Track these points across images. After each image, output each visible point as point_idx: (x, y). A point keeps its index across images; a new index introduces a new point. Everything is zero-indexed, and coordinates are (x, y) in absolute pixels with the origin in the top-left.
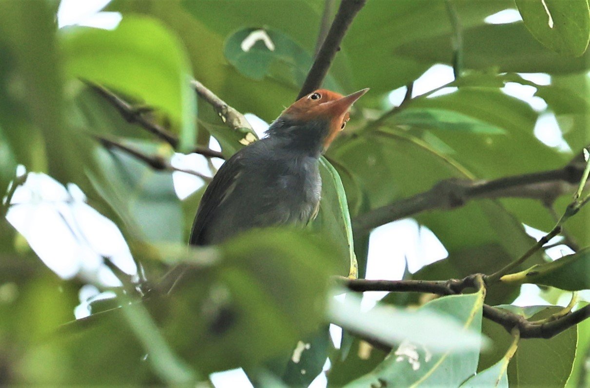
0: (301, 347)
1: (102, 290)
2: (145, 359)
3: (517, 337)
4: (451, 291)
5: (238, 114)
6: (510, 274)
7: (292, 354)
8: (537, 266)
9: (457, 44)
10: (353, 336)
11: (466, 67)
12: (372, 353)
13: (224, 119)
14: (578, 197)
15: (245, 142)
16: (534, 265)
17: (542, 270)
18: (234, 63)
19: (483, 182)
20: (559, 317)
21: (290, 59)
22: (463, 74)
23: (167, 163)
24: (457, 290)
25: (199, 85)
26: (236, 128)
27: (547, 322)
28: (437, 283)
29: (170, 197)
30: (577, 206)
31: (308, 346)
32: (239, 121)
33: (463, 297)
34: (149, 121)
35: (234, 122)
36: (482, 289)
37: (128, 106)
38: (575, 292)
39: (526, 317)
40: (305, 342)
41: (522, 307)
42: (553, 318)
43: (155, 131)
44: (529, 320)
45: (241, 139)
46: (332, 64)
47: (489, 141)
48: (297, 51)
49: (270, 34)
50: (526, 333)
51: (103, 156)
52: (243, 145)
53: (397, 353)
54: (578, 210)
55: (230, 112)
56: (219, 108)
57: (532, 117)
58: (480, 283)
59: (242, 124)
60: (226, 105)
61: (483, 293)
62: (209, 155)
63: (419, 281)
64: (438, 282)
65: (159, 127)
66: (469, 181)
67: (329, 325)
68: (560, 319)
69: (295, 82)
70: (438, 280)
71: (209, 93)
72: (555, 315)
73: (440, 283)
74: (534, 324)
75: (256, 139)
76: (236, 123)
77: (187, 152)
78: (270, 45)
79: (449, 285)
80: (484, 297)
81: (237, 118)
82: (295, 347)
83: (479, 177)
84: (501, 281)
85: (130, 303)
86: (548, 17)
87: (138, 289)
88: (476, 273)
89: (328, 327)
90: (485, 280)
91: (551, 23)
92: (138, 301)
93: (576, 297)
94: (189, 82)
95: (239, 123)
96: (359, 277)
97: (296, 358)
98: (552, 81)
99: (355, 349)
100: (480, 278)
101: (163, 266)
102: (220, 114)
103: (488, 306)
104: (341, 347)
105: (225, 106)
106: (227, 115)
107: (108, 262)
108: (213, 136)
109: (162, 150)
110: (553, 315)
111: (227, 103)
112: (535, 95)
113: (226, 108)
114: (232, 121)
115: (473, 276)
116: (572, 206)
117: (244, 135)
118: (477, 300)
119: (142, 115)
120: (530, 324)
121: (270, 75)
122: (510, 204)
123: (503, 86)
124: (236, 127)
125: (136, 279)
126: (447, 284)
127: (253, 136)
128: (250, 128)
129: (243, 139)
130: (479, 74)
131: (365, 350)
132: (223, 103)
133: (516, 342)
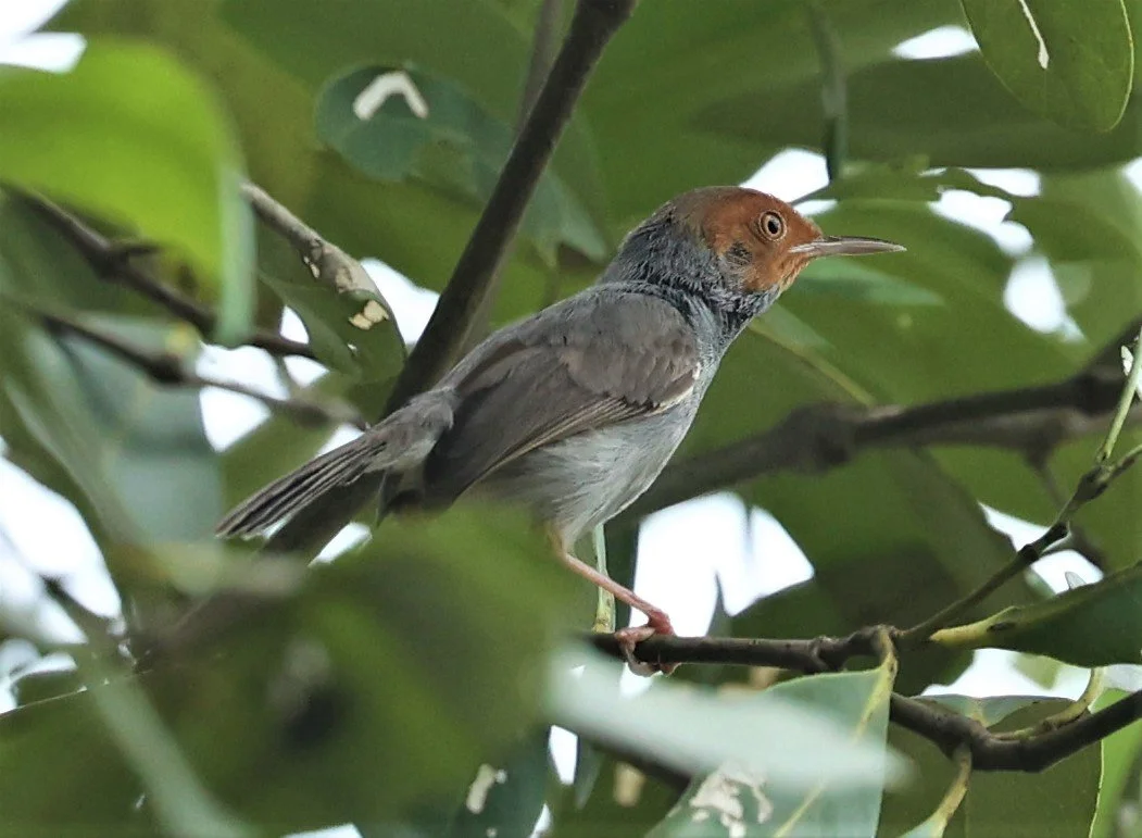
0: (486, 779)
1: (45, 649)
2: (139, 804)
3: (966, 767)
4: (820, 663)
5: (346, 259)
6: (951, 627)
7: (466, 794)
8: (1014, 611)
9: (835, 103)
10: (601, 752)
11: (855, 154)
12: (645, 792)
13: (316, 271)
14: (1104, 458)
15: (361, 322)
16: (1007, 607)
17: (1022, 620)
18: (339, 146)
19: (893, 411)
20: (1061, 724)
21: (461, 138)
22: (848, 170)
23: (186, 369)
24: (833, 661)
25: (259, 194)
26: (341, 291)
27: (1033, 734)
28: (788, 646)
29: (194, 442)
30: (1103, 478)
31: (501, 776)
32: (348, 274)
33: (846, 678)
34: (149, 275)
35: (337, 277)
36: (889, 659)
37: (102, 242)
38: (1097, 670)
39: (986, 724)
40: (496, 767)
41: (979, 700)
42: (1047, 727)
43: (161, 297)
44: (992, 729)
45: (353, 315)
46: (555, 147)
47: (905, 322)
48: (477, 120)
49: (417, 81)
50: (986, 759)
51: (45, 353)
52: (359, 328)
53: (696, 802)
54: (1104, 486)
55: (329, 255)
56: (304, 247)
57: (999, 265)
58: (883, 645)
59: (355, 281)
60: (319, 238)
61: (892, 670)
62: (279, 349)
63: (749, 641)
64: (792, 642)
65: (169, 288)
66: (861, 408)
67: (550, 729)
68: (1064, 728)
69: (473, 189)
70: (792, 638)
71: (283, 213)
72: (1053, 718)
73: (797, 646)
74: (1002, 739)
75: (387, 317)
76: (341, 279)
77: (232, 344)
78: (417, 105)
79: (815, 652)
80: (893, 679)
81: (345, 267)
82: (473, 778)
83: (883, 400)
84: (933, 642)
85: (106, 682)
86: (1038, 43)
87: (124, 649)
88: (875, 622)
89: (547, 734)
90: (894, 639)
91: (1044, 58)
92: (125, 678)
93: (1098, 681)
94: (236, 189)
95: (350, 279)
96: (618, 628)
97: (475, 802)
98: (1043, 186)
99: (607, 781)
100: (884, 634)
101: (179, 598)
102: (307, 260)
103: (902, 697)
104: (576, 780)
105: (318, 241)
106: (322, 262)
107: (54, 589)
108: (290, 306)
109: (177, 340)
110: (1048, 719)
111: (322, 236)
112: (1007, 218)
113: (321, 245)
114: (334, 273)
115: (868, 631)
116: (1090, 478)
117: (359, 306)
118: (878, 685)
119: (132, 260)
120: (994, 740)
121: (415, 173)
122: (953, 459)
123: (937, 197)
124: (342, 288)
125: (120, 628)
126: (812, 646)
127: (380, 308)
128: (373, 290)
129: (359, 316)
130: (884, 169)
131: (629, 783)
132: (313, 235)
133: (963, 776)
